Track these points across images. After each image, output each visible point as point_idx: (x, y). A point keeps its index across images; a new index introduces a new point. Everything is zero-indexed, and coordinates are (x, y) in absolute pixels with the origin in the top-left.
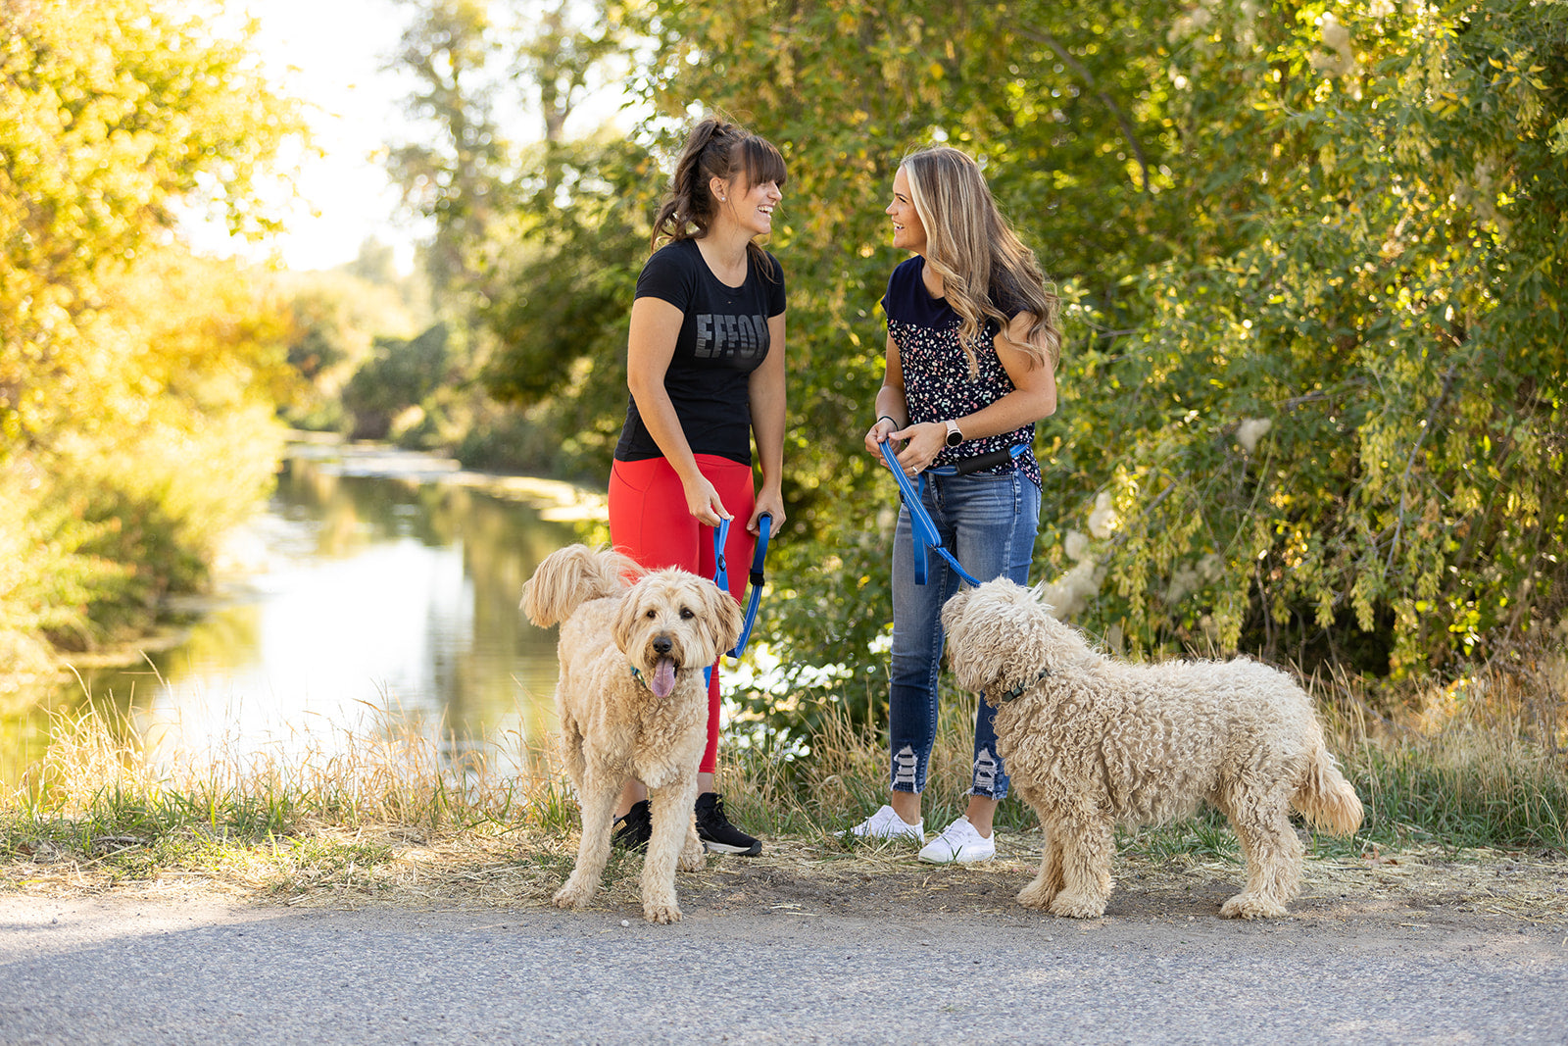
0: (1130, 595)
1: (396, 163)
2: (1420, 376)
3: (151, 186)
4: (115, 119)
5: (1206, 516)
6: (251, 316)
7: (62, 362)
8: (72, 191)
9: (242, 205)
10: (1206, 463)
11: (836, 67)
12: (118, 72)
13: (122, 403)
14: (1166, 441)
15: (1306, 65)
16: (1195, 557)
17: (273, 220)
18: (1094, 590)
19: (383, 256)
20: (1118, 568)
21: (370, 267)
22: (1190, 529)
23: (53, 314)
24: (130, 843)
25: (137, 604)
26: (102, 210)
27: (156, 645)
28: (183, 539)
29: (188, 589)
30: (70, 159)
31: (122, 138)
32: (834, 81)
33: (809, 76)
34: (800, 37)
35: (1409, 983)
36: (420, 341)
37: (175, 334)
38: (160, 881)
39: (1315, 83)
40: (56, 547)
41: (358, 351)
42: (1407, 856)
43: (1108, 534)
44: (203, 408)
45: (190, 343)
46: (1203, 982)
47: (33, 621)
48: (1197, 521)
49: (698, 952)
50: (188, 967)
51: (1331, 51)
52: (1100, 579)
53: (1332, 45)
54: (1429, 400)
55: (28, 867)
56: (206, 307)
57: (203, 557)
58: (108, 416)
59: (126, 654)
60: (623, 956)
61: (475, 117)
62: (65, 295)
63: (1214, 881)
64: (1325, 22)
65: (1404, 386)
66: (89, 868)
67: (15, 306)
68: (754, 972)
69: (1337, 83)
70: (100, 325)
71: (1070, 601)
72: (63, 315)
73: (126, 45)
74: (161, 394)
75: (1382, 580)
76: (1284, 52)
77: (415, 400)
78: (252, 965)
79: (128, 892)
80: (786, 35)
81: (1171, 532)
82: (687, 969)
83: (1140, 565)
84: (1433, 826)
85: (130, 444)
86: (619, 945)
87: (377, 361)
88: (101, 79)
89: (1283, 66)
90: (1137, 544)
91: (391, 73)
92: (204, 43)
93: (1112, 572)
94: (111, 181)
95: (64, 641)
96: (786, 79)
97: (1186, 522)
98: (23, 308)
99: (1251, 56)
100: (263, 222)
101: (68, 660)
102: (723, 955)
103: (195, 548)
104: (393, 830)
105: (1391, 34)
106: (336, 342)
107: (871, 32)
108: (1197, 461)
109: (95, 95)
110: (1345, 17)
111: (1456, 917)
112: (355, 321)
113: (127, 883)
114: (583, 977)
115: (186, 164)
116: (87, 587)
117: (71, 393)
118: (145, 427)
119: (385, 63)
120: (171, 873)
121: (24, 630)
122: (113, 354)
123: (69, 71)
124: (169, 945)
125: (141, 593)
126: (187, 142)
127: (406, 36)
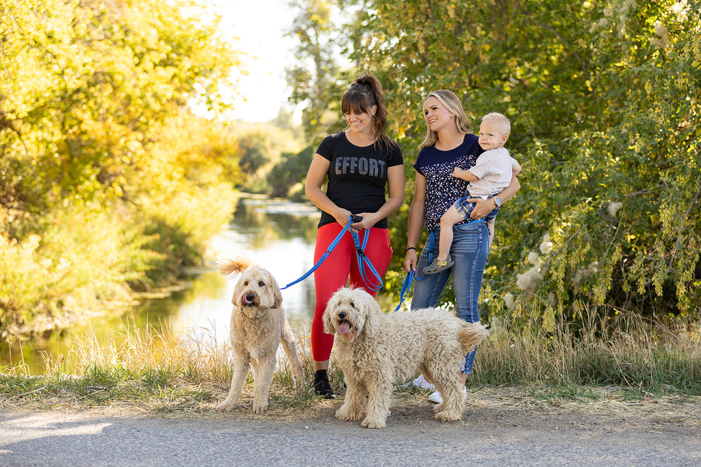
0: (557, 279)
1: (290, 77)
2: (688, 183)
3: (172, 90)
4: (157, 61)
5: (593, 246)
6: (220, 144)
7: (138, 165)
8: (138, 92)
9: (212, 97)
10: (594, 221)
11: (444, 45)
12: (160, 39)
13: (165, 183)
14: (576, 212)
15: (648, 43)
16: (587, 263)
17: (226, 103)
18: (541, 277)
19: (288, 117)
20: (552, 267)
21: (282, 122)
22: (585, 251)
23: (134, 145)
24: (99, 389)
25: (168, 270)
26: (151, 101)
27: (177, 288)
28: (190, 242)
29: (192, 264)
30: (138, 78)
31: (160, 69)
32: (442, 51)
33: (432, 49)
34: (428, 32)
35: (644, 459)
36: (301, 154)
37: (187, 153)
38: (111, 406)
39: (653, 51)
40: (133, 246)
41: (275, 158)
42: (663, 400)
43: (548, 252)
44: (200, 185)
45: (194, 157)
46: (552, 458)
47: (122, 278)
48: (588, 247)
49: (335, 441)
50: (111, 446)
51: (660, 38)
52: (544, 272)
53: (659, 35)
54: (693, 193)
55: (54, 399)
56: (200, 140)
57: (199, 251)
58: (158, 188)
59: (162, 294)
60: (301, 443)
61: (325, 56)
62: (140, 136)
63: (573, 411)
64: (657, 24)
65: (680, 187)
66: (81, 400)
67: (118, 140)
68: (356, 451)
69: (661, 51)
70: (155, 149)
71: (529, 282)
72: (139, 145)
73: (163, 28)
74: (180, 180)
75: (666, 274)
76: (639, 38)
77: (299, 181)
78: (139, 445)
79: (96, 411)
80: (422, 31)
81: (577, 251)
82: (327, 449)
83: (562, 265)
84: (679, 386)
85: (167, 201)
86: (301, 438)
87: (282, 162)
88: (152, 43)
89: (639, 44)
90: (562, 257)
91: (289, 37)
92: (198, 27)
93: (550, 269)
94: (155, 88)
95: (136, 287)
96: (422, 51)
97: (584, 247)
98: (122, 141)
99: (624, 40)
100: (221, 104)
101: (137, 295)
102: (345, 443)
103: (196, 245)
104: (215, 384)
105: (686, 30)
106: (265, 155)
107: (459, 30)
108: (589, 220)
109: (149, 50)
110: (665, 23)
111: (675, 428)
112: (273, 145)
113: (96, 407)
114: (280, 453)
115: (189, 80)
116: (147, 264)
117: (142, 178)
118: (174, 193)
119: (286, 32)
120: (116, 402)
121: (118, 282)
122: (160, 161)
123: (139, 39)
124: (107, 435)
125: (170, 266)
126: (189, 70)
127: (295, 21)
